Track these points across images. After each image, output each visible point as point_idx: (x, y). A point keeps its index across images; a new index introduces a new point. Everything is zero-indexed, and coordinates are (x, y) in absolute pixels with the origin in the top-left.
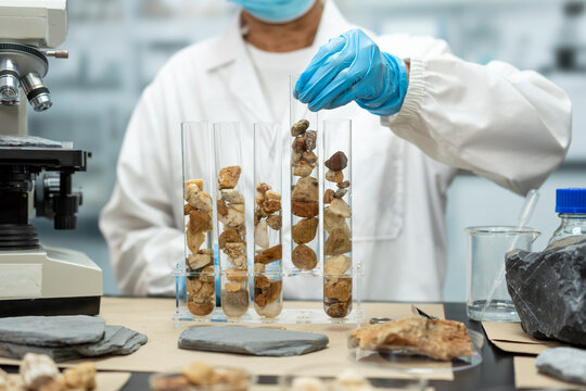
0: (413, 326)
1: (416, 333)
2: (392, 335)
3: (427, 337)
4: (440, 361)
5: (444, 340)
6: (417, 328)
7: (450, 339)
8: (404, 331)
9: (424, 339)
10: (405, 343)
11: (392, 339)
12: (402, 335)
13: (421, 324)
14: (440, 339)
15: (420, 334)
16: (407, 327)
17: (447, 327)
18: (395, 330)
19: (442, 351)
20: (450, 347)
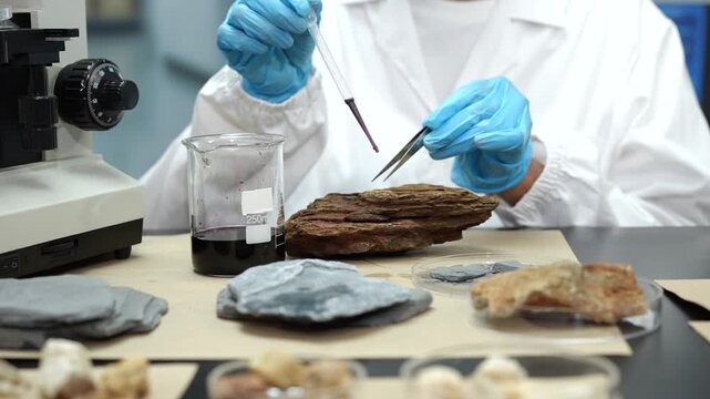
0: (563, 279)
1: (568, 288)
2: (535, 293)
3: (583, 292)
4: (604, 324)
5: (607, 295)
6: (570, 280)
7: (615, 291)
8: (552, 287)
9: (580, 296)
10: (555, 303)
11: (536, 298)
12: (548, 293)
13: (574, 274)
14: (601, 294)
15: (573, 290)
16: (555, 281)
17: (609, 274)
18: (539, 285)
19: (606, 311)
20: (616, 304)
